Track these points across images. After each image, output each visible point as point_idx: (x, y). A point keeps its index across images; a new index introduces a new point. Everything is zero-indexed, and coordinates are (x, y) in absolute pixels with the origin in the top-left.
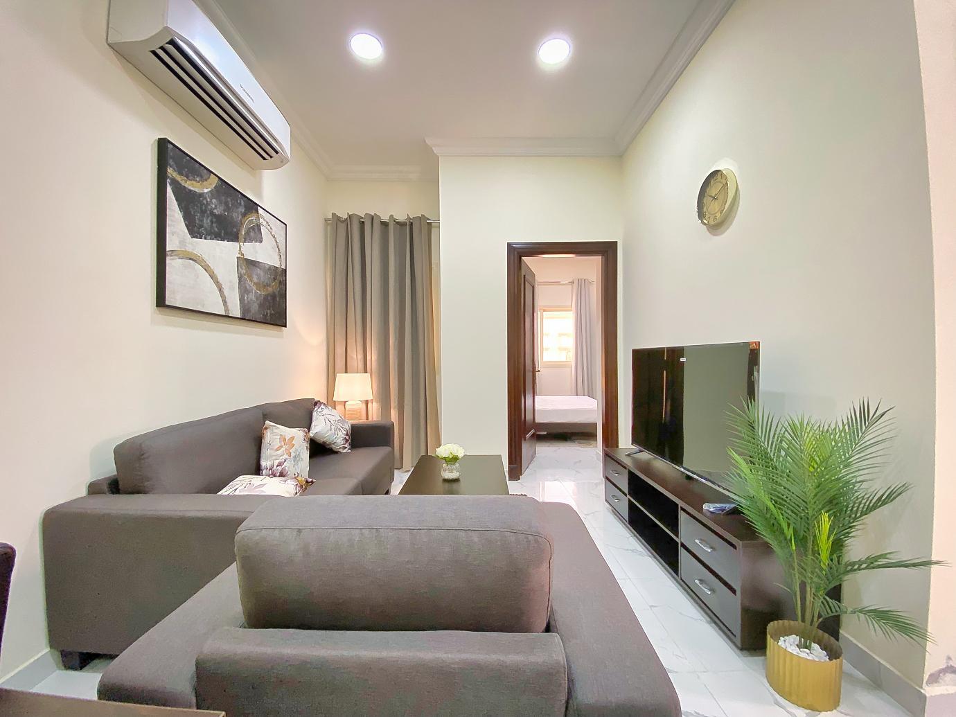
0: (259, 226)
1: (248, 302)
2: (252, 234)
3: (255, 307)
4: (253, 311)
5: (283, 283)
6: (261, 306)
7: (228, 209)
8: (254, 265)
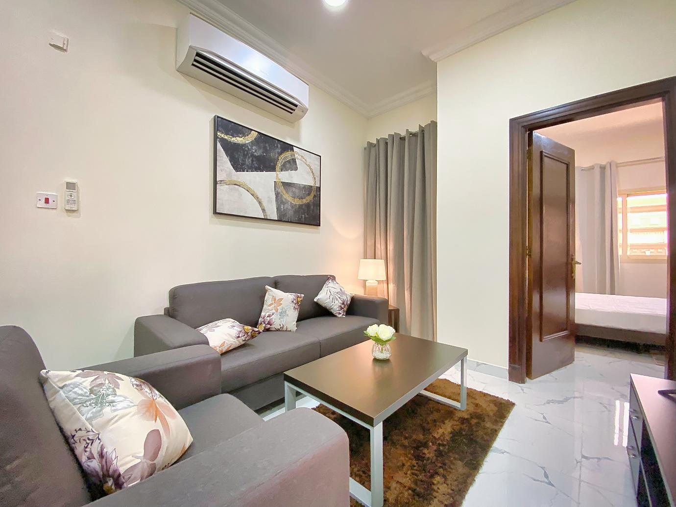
0: (294, 161)
1: (284, 210)
2: (288, 166)
3: (290, 213)
4: (288, 216)
5: (317, 197)
6: (296, 212)
7: (266, 150)
8: (290, 186)
